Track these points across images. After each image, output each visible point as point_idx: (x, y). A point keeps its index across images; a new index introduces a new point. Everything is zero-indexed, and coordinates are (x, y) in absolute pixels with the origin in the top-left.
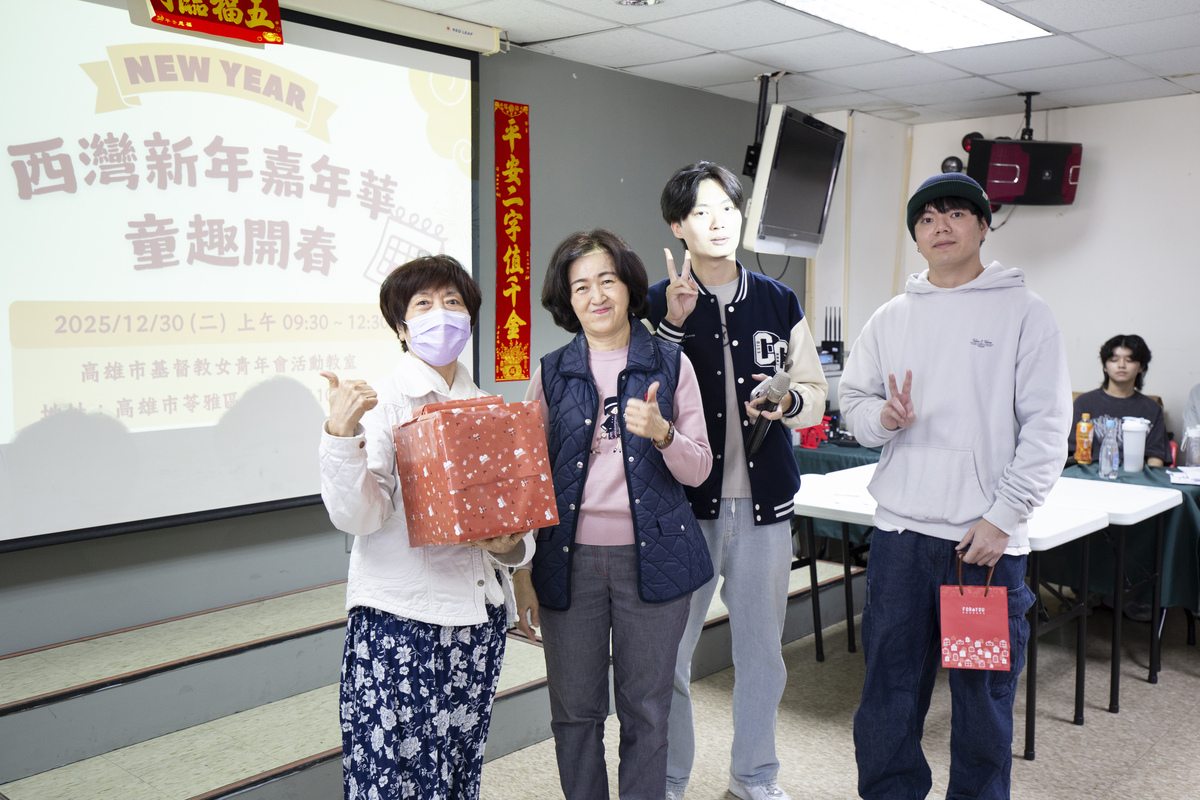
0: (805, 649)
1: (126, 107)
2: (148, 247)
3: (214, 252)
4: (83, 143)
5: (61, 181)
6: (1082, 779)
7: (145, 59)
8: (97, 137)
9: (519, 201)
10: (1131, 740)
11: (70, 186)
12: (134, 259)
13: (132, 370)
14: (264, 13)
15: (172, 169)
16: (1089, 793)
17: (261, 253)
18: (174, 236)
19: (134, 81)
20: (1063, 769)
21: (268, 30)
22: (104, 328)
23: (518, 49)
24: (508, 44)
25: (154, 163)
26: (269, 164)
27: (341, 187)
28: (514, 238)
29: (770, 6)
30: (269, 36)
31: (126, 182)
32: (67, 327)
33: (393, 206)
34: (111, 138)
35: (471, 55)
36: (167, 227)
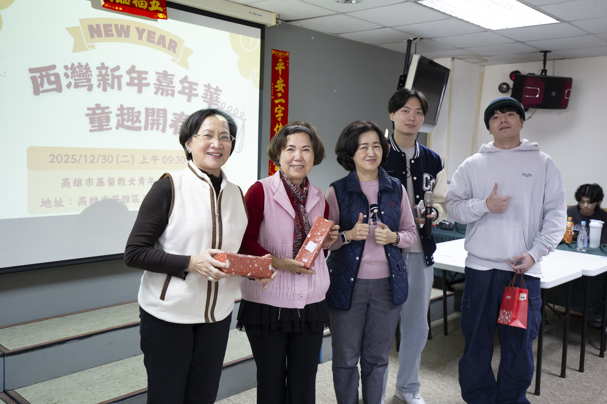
1: (88, 50)
2: (96, 120)
3: (129, 124)
4: (66, 67)
5: (54, 86)
7: (98, 26)
8: (73, 65)
9: (283, 101)
10: (590, 387)
11: (59, 89)
12: (89, 127)
13: (87, 182)
14: (158, 4)
15: (110, 82)
17: (153, 125)
18: (110, 115)
19: (92, 36)
21: (160, 12)
22: (74, 161)
23: (285, 24)
24: (280, 21)
25: (101, 78)
26: (158, 80)
27: (194, 92)
28: (279, 120)
29: (415, 5)
30: (160, 15)
31: (87, 87)
32: (55, 160)
33: (219, 102)
34: (80, 65)
35: (261, 27)
36: (106, 111)
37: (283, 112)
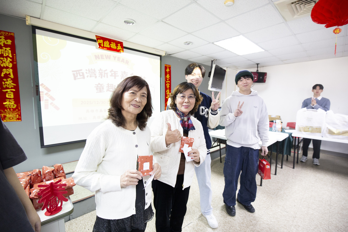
0: (218, 160)
2: (99, 89)
4: (86, 70)
5: (82, 77)
6: (272, 191)
7: (98, 55)
8: (89, 69)
9: (169, 82)
10: (280, 182)
11: (84, 78)
12: (96, 91)
13: (96, 111)
14: (120, 47)
15: (103, 75)
16: (273, 195)
18: (104, 87)
19: (96, 59)
20: (268, 188)
21: (121, 50)
22: (90, 103)
23: (169, 56)
24: (167, 55)
25: (100, 74)
28: (168, 88)
30: (121, 51)
32: (83, 103)
34: (92, 69)
35: (160, 56)
36: (102, 85)
37: (169, 85)
